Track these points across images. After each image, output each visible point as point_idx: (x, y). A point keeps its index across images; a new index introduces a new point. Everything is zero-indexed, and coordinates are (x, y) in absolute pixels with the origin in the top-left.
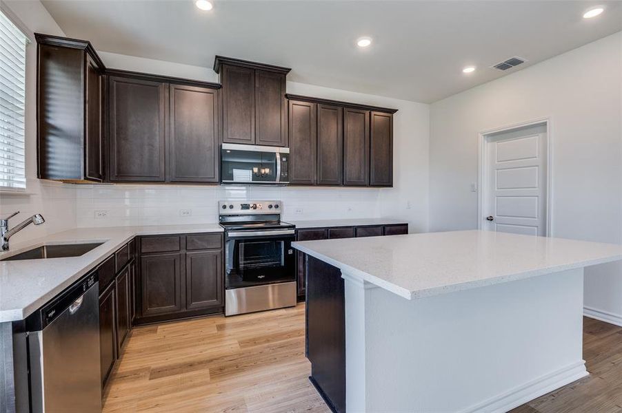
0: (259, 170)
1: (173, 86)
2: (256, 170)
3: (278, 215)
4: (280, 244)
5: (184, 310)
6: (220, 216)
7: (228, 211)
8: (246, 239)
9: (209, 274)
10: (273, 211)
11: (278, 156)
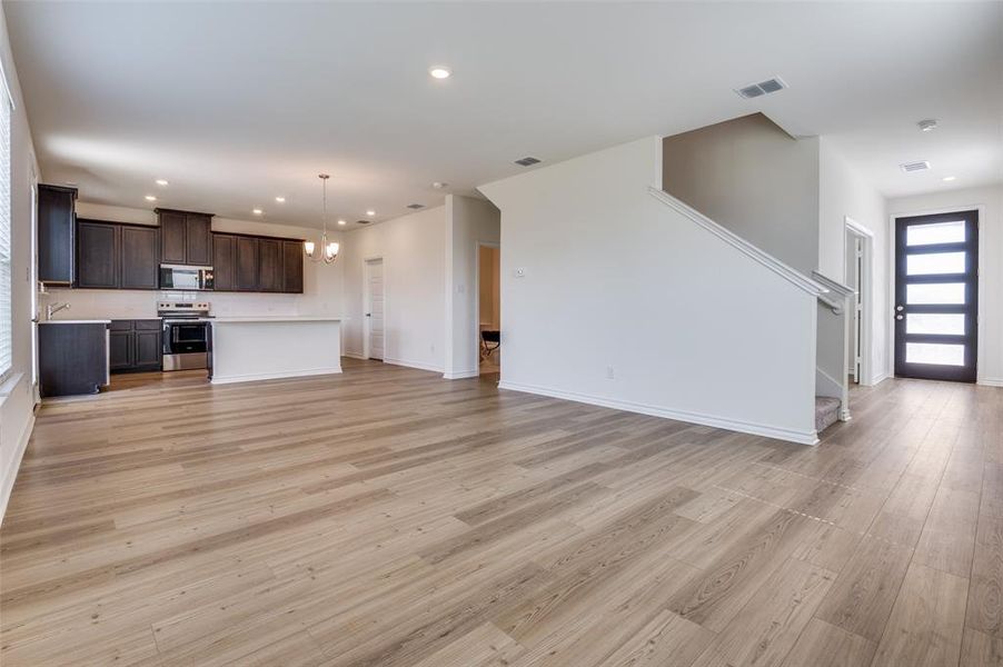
3: (208, 310)
5: (133, 366)
6: (159, 311)
7: (165, 308)
8: (180, 325)
9: (150, 342)
10: (202, 308)
11: (204, 272)
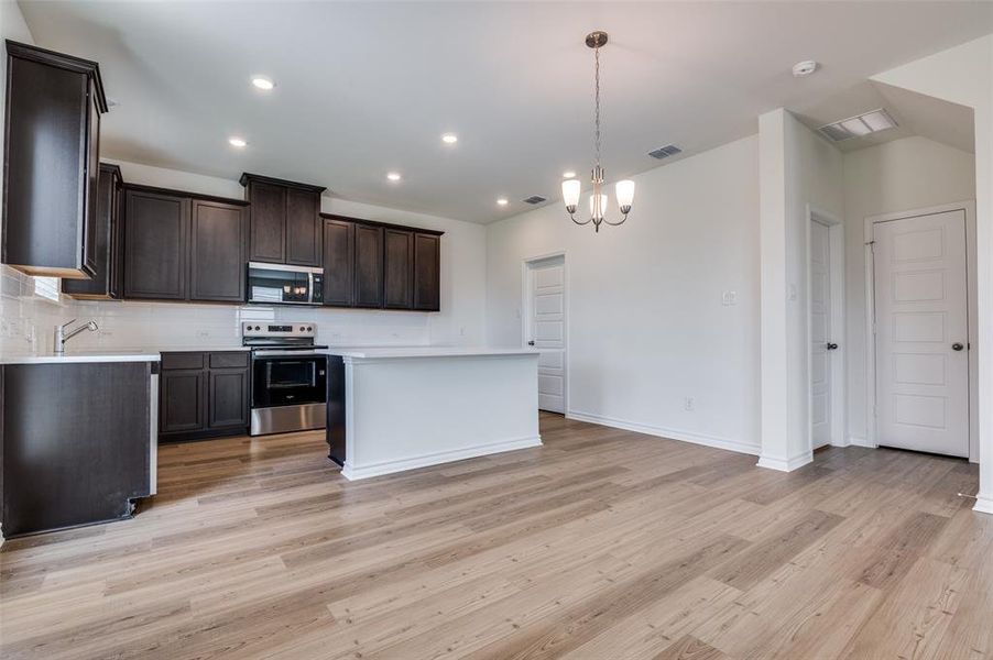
0: (292, 290)
1: (195, 202)
2: (287, 289)
3: (312, 338)
4: (311, 365)
6: (244, 338)
7: (253, 333)
9: (233, 387)
10: (306, 334)
11: (311, 276)
